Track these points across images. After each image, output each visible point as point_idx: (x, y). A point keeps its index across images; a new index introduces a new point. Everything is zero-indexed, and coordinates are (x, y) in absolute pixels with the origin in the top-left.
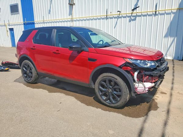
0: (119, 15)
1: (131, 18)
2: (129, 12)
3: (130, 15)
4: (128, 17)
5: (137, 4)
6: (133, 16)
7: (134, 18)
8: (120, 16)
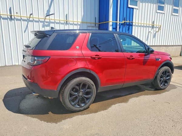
0: (29, 18)
1: (44, 23)
2: (42, 17)
3: (43, 20)
4: (41, 22)
5: (49, 11)
6: (47, 22)
7: (48, 24)
8: (31, 19)
